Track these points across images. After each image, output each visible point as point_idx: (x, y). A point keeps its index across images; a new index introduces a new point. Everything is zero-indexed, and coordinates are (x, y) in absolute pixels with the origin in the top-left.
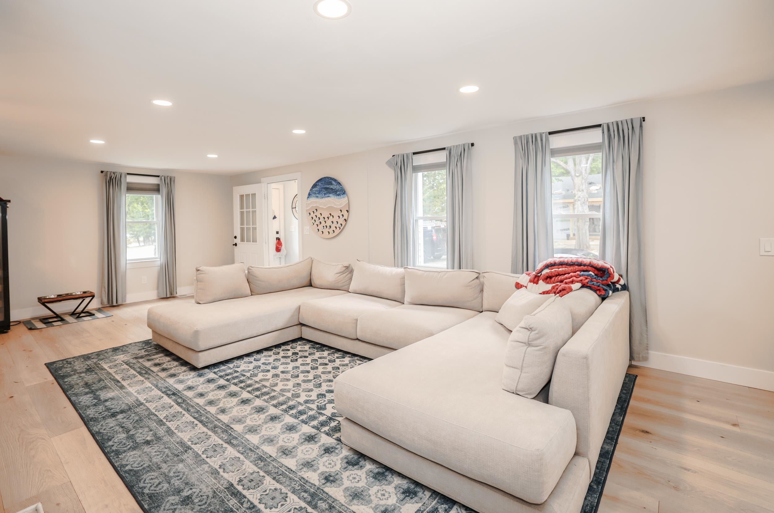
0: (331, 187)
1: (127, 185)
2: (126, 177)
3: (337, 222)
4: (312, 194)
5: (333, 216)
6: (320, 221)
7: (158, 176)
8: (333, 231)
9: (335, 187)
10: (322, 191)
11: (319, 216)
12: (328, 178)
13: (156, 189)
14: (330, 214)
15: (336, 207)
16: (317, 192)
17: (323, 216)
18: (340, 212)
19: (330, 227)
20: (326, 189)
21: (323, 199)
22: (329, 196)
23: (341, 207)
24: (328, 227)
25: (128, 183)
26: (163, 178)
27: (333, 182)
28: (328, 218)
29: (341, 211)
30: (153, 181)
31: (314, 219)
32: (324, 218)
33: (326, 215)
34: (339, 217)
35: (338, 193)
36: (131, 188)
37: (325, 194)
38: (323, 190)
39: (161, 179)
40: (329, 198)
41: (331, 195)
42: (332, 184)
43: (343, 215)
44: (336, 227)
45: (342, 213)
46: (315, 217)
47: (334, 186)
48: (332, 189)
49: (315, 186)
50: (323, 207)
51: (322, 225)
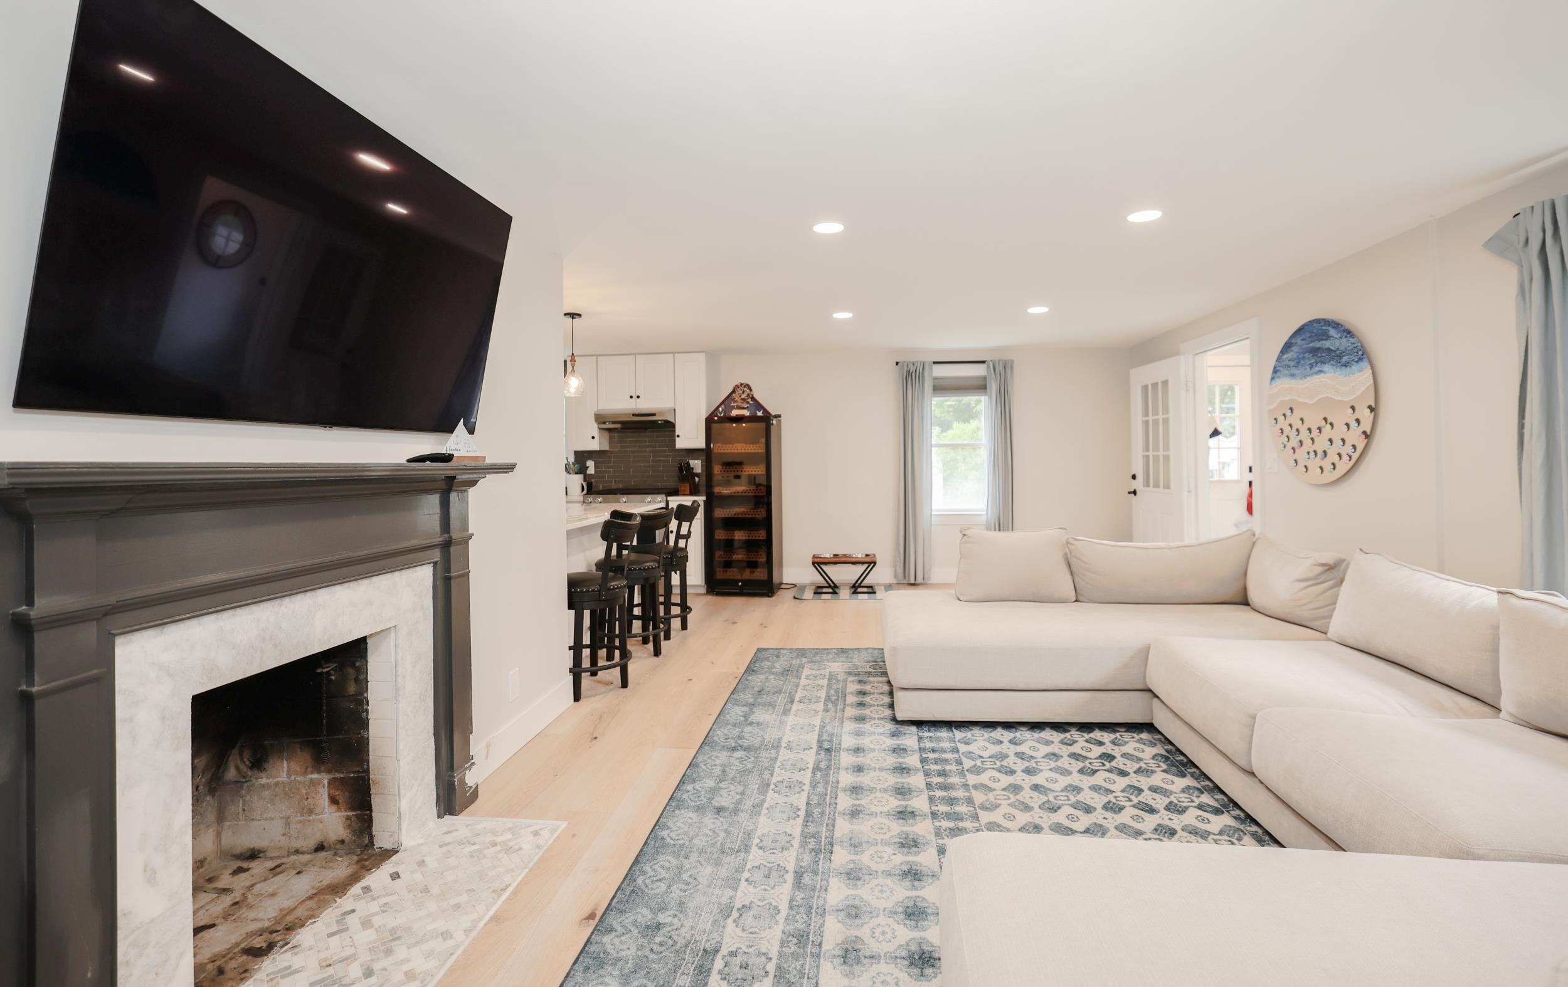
0: (1327, 344)
1: (934, 382)
2: (931, 369)
3: (1343, 440)
4: (1281, 369)
5: (1331, 424)
6: (1299, 438)
7: (984, 362)
8: (1333, 464)
9: (1337, 344)
10: (1304, 358)
11: (1297, 424)
12: (1318, 321)
13: (980, 386)
14: (1325, 419)
15: (1339, 398)
16: (1292, 364)
17: (1306, 425)
18: (1350, 411)
19: (1325, 452)
20: (1315, 351)
21: (1308, 378)
22: (1321, 371)
23: (1352, 397)
24: (1320, 454)
25: (935, 379)
26: (991, 364)
27: (1332, 332)
28: (1319, 429)
29: (1353, 408)
30: (978, 371)
31: (1285, 434)
32: (1309, 429)
33: (1314, 421)
34: (1347, 425)
35: (1345, 359)
36: (942, 388)
37: (1311, 366)
38: (1307, 355)
39: (988, 367)
40: (1322, 375)
41: (1326, 367)
42: (1328, 337)
43: (1358, 421)
44: (1340, 455)
45: (1356, 416)
46: (1287, 429)
47: (1336, 342)
48: (1329, 350)
49: (1287, 347)
50: (1306, 401)
51: (1305, 449)
